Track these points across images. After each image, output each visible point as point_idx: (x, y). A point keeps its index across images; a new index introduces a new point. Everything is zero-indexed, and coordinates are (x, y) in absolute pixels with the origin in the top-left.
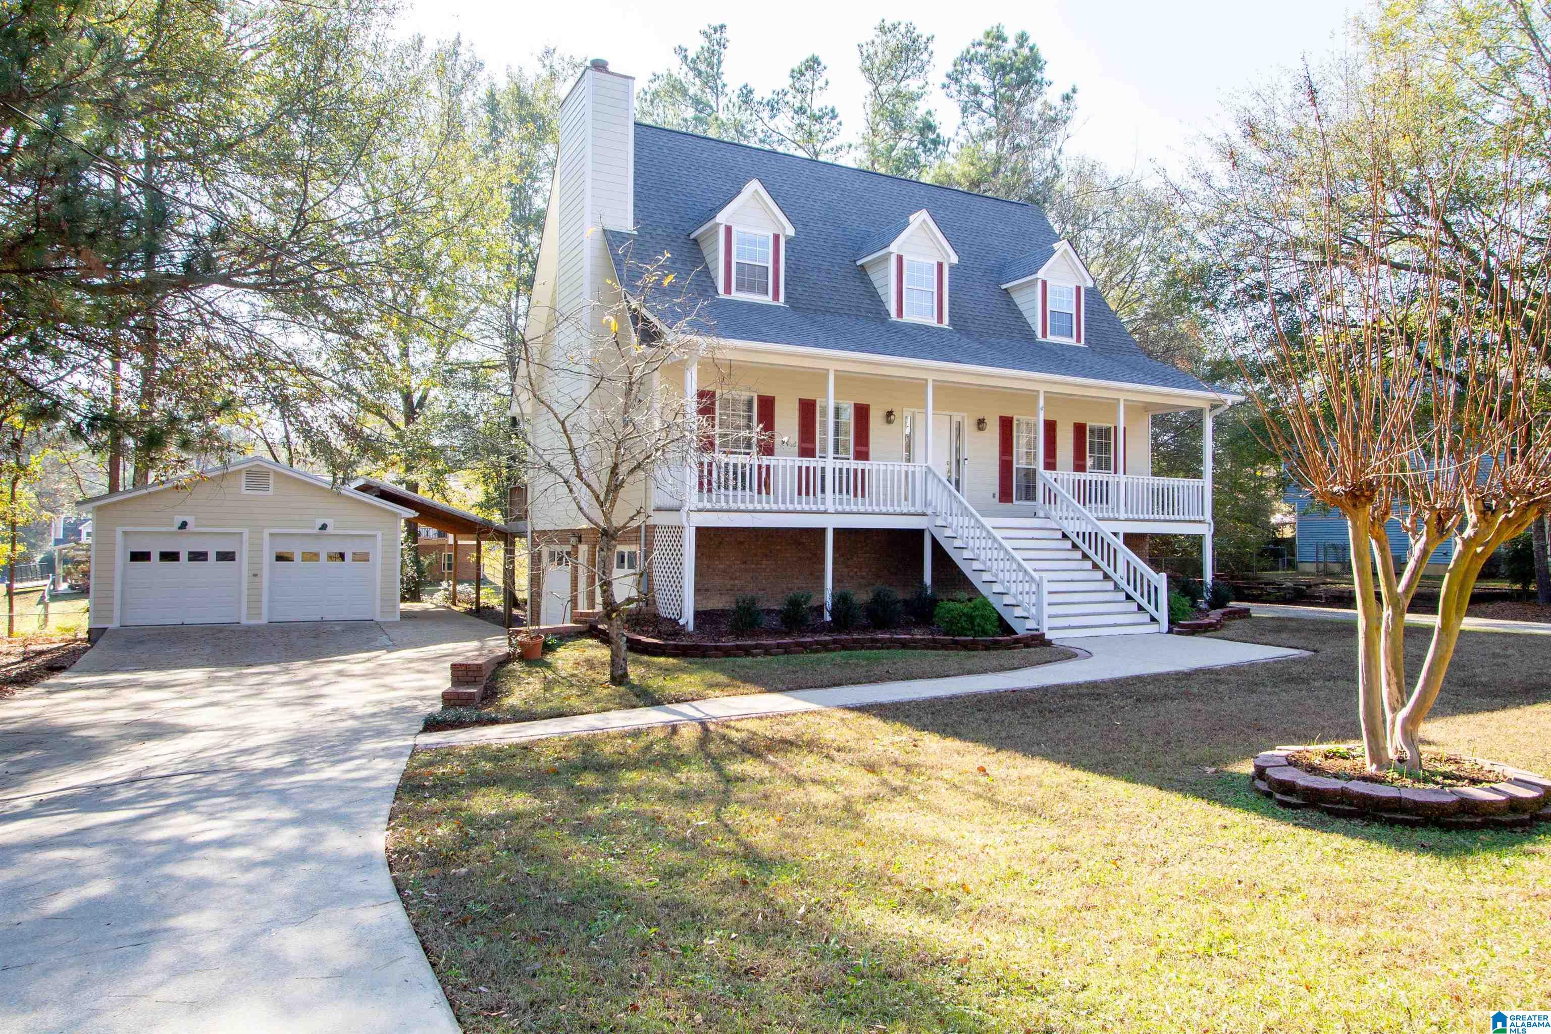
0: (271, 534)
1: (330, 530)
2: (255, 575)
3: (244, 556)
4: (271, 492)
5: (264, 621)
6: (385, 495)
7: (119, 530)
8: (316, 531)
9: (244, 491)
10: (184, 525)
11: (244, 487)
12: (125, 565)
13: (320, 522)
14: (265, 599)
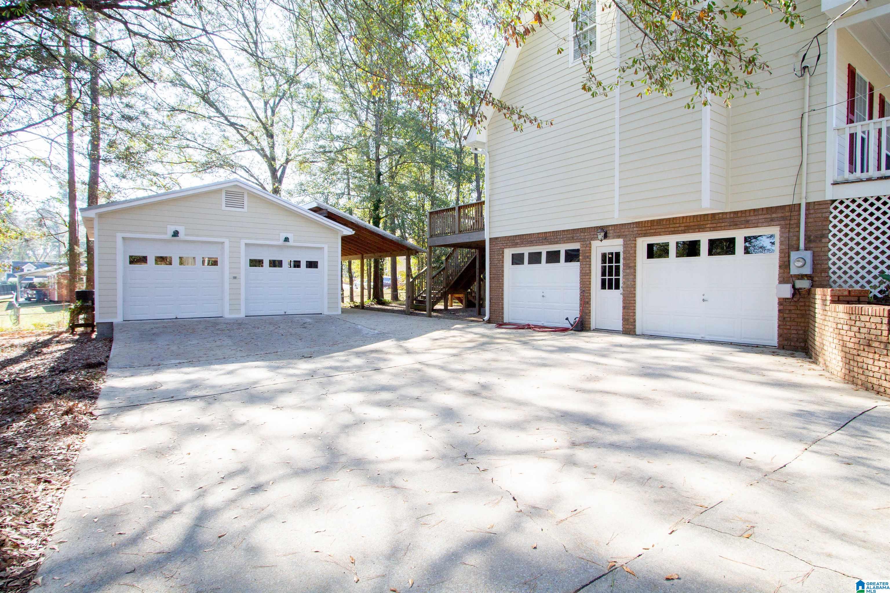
0: (246, 244)
1: (291, 243)
2: (235, 278)
3: (225, 262)
4: (245, 209)
5: (242, 315)
6: (331, 216)
7: (119, 236)
8: (281, 242)
9: (224, 207)
10: (176, 234)
11: (224, 205)
12: (125, 268)
13: (283, 236)
14: (243, 297)
